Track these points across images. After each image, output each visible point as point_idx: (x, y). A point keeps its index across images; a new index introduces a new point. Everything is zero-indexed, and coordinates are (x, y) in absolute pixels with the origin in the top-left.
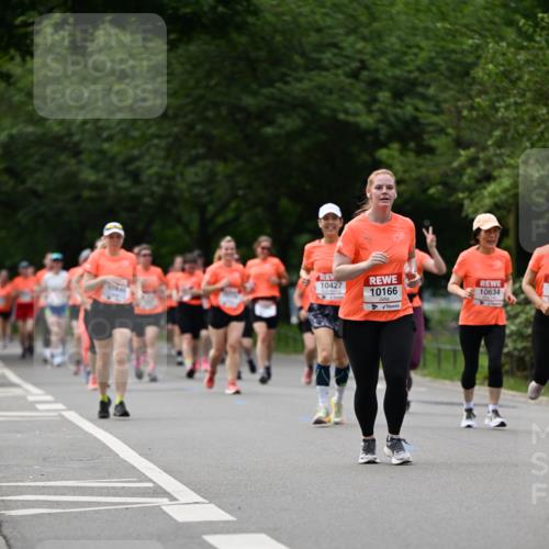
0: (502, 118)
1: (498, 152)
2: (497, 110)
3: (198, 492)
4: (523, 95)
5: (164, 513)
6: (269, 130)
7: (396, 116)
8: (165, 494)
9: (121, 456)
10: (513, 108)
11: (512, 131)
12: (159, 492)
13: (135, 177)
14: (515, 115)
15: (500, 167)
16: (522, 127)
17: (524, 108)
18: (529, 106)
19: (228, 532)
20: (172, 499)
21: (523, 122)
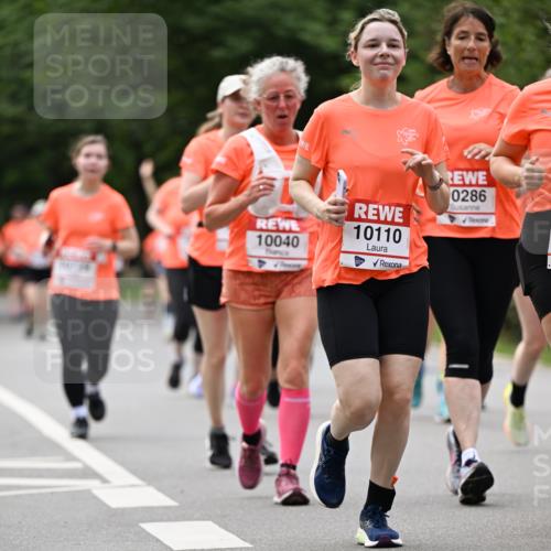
5: (95, 497)
12: (88, 473)
19: (169, 520)
20: (105, 481)
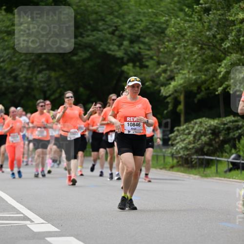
0: (178, 52)
1: (176, 67)
2: (176, 49)
3: (43, 218)
4: (187, 42)
5: (28, 228)
6: (75, 58)
7: (131, 51)
8: (29, 219)
9: (9, 202)
10: (183, 48)
11: (182, 58)
12: (26, 218)
13: (15, 79)
14: (184, 51)
15: (177, 73)
16: (187, 56)
17: (188, 48)
18: (190, 47)
19: (57, 236)
20: (32, 221)
21: (187, 54)
